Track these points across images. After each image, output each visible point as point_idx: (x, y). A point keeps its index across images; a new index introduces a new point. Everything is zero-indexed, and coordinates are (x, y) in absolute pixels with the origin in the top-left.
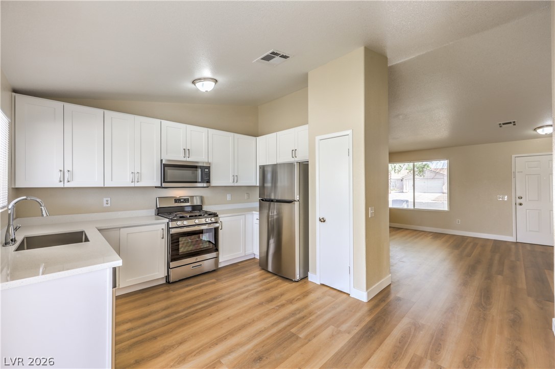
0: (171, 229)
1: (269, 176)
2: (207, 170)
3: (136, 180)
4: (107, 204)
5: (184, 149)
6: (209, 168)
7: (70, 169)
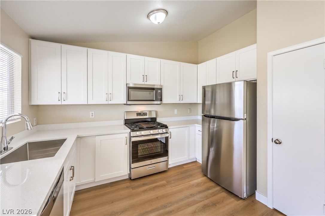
0: (132, 138)
1: (209, 95)
2: (160, 91)
3: (109, 99)
4: (92, 116)
5: (143, 76)
6: (161, 89)
7: (65, 92)
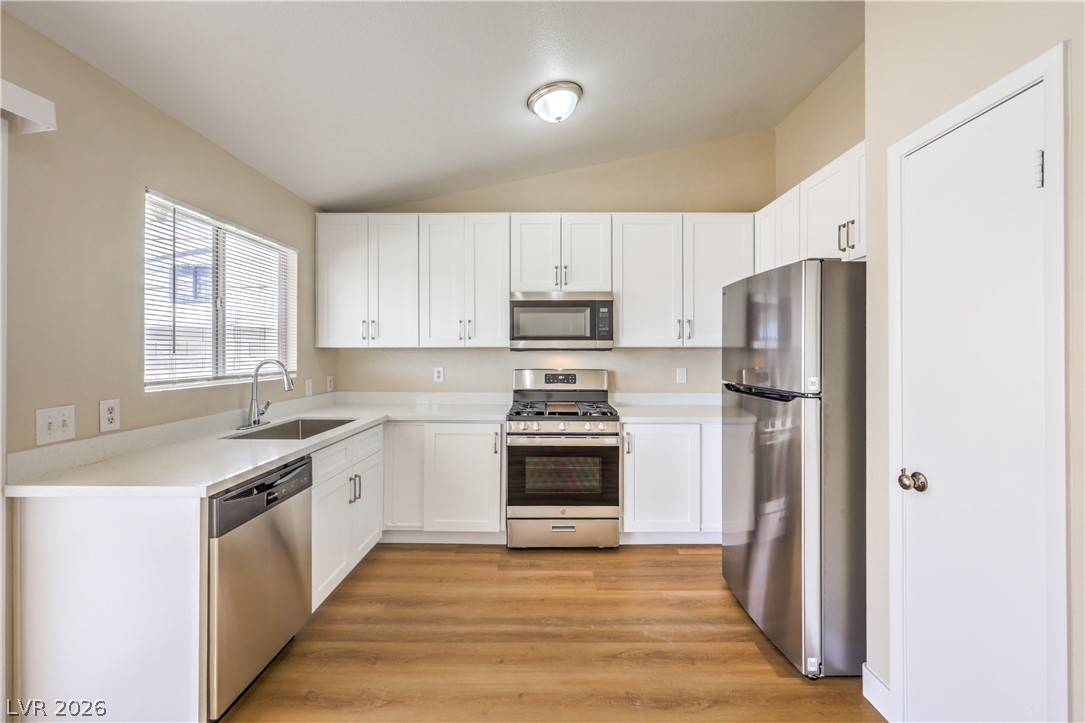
0: (508, 436)
2: (605, 310)
3: (467, 334)
4: (439, 377)
5: (556, 268)
6: (609, 304)
7: (376, 319)
